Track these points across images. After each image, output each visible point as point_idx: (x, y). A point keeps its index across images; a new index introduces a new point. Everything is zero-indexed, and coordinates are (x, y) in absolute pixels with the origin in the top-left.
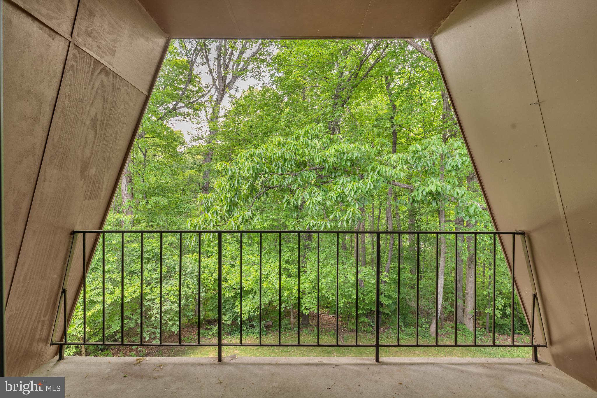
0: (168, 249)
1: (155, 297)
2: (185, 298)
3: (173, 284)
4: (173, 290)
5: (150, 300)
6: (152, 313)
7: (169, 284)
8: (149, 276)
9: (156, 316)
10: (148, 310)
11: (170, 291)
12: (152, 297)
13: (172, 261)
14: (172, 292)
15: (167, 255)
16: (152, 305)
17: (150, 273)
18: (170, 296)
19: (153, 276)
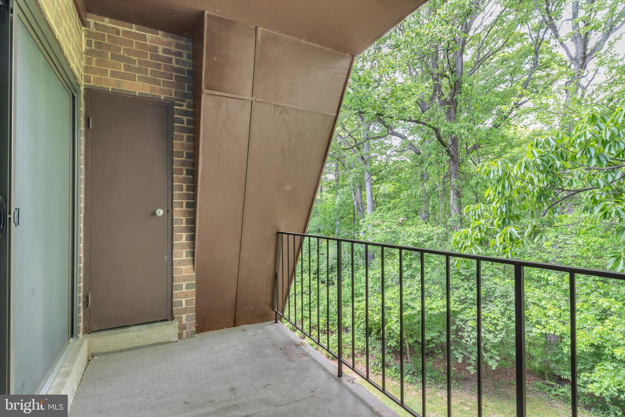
0: (490, 269)
1: (467, 319)
2: (505, 331)
3: (491, 310)
4: (490, 317)
5: (462, 320)
6: (463, 334)
7: (486, 309)
8: (464, 294)
9: (467, 339)
10: (459, 330)
11: (487, 317)
12: (464, 317)
13: (492, 283)
14: (489, 319)
15: (487, 275)
16: (463, 326)
17: (465, 291)
18: (486, 323)
19: (468, 295)
